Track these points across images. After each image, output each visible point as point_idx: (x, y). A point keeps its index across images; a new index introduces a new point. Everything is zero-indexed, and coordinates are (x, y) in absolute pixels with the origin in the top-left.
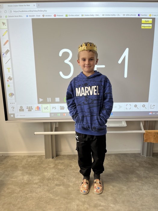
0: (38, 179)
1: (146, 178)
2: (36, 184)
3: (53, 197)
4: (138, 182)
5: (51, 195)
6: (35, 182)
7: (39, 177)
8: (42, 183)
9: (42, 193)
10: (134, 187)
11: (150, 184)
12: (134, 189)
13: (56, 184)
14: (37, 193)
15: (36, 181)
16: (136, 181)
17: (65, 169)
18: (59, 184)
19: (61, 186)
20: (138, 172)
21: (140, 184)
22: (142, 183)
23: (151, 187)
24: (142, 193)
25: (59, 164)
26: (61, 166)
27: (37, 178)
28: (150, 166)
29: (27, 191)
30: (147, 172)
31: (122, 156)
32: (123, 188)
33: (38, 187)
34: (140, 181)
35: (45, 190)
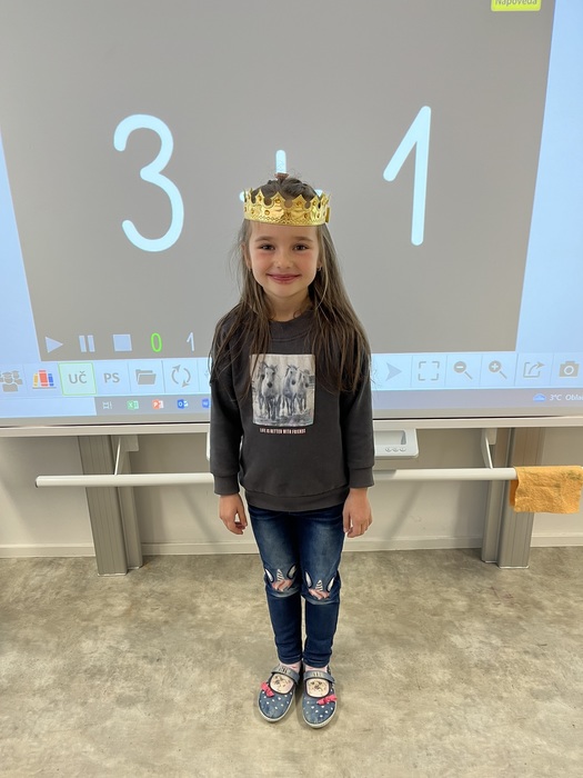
0: (54, 672)
1: (488, 668)
2: (42, 692)
4: (452, 690)
6: (37, 683)
7: (59, 662)
8: (62, 689)
9: (58, 736)
10: (431, 714)
11: (501, 698)
12: (428, 726)
13: (120, 695)
15: (45, 680)
16: (442, 687)
17: (166, 622)
18: (132, 694)
19: (139, 706)
20: (456, 640)
21: (459, 700)
22: (466, 696)
23: (502, 715)
24: (461, 744)
25: (148, 601)
26: (153, 610)
27: (49, 666)
28: (512, 613)
30: (496, 641)
31: (407, 562)
32: (386, 721)
33: (44, 710)
34: (461, 687)
35: (72, 721)
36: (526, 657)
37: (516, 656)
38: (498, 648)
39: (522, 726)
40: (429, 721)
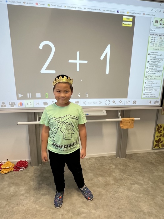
0: (25, 190)
1: (121, 180)
2: (23, 195)
3: (39, 209)
4: (115, 185)
5: (37, 206)
6: (21, 193)
7: (26, 187)
8: (28, 194)
10: (111, 190)
11: (125, 185)
12: (111, 193)
13: (42, 193)
14: (23, 205)
15: (23, 192)
16: (113, 184)
18: (45, 193)
19: (47, 195)
20: (114, 174)
21: (116, 187)
22: (118, 186)
23: (126, 189)
24: (119, 196)
27: (23, 189)
28: (124, 168)
29: (13, 204)
30: (122, 174)
31: (101, 159)
32: (103, 193)
33: (24, 199)
36: (128, 177)
37: (126, 176)
38: (122, 175)
39: (130, 191)
40: (111, 191)
